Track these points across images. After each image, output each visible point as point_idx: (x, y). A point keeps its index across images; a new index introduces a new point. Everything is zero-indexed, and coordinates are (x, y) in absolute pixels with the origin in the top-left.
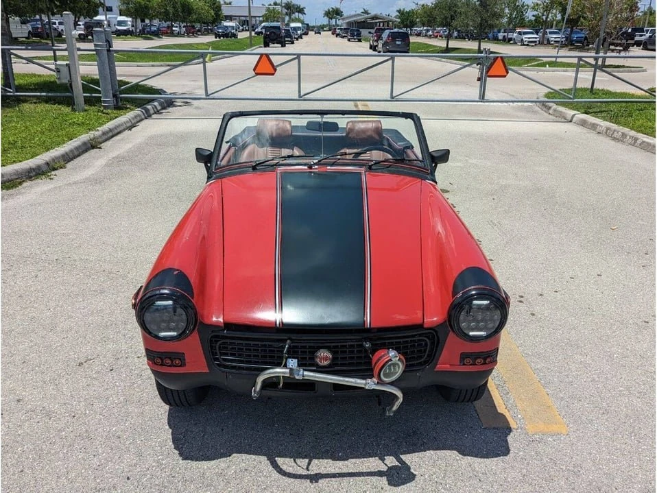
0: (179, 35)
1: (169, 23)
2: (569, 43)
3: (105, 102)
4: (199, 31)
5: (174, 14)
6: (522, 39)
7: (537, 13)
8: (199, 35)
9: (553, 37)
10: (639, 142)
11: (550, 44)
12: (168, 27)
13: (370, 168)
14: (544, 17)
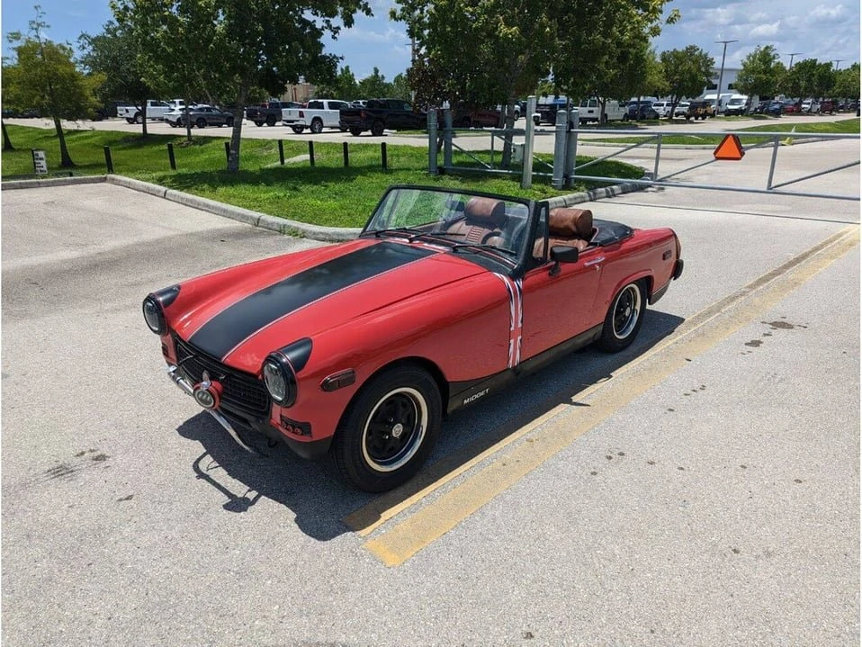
0: (809, 113)
1: (797, 100)
3: (554, 181)
4: (842, 107)
5: (805, 89)
8: (839, 112)
12: (796, 104)
13: (455, 250)
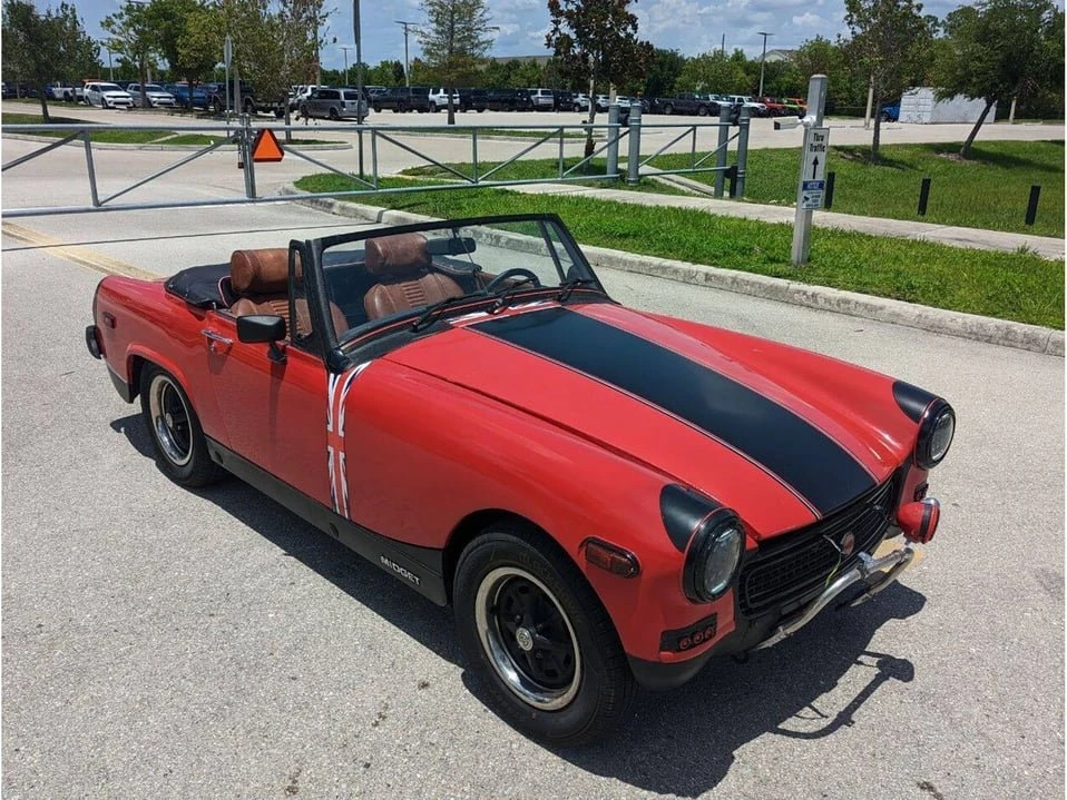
2: (183, 105)
6: (103, 99)
7: (122, 56)
9: (154, 96)
10: (502, 240)
11: (152, 107)
14: (137, 64)
